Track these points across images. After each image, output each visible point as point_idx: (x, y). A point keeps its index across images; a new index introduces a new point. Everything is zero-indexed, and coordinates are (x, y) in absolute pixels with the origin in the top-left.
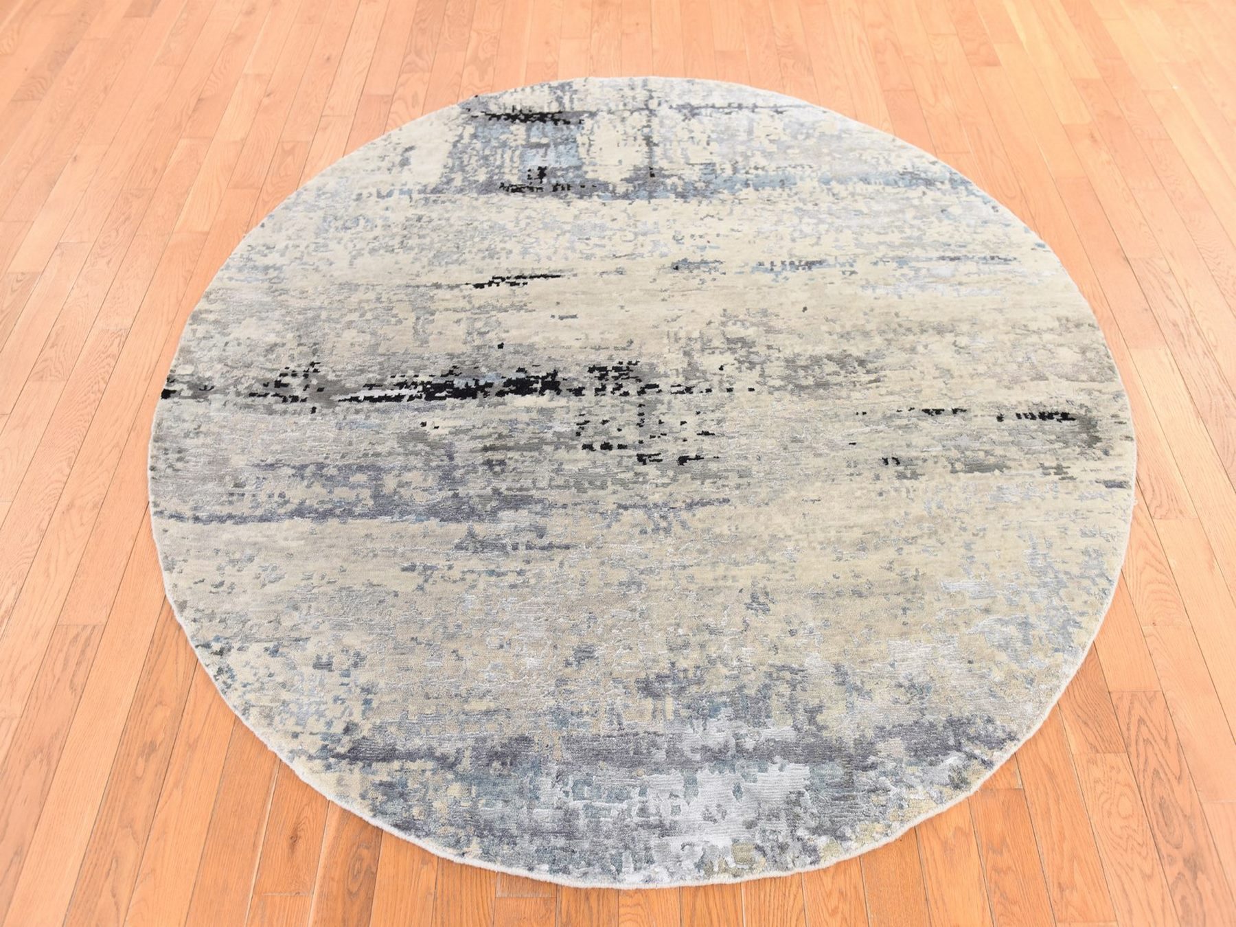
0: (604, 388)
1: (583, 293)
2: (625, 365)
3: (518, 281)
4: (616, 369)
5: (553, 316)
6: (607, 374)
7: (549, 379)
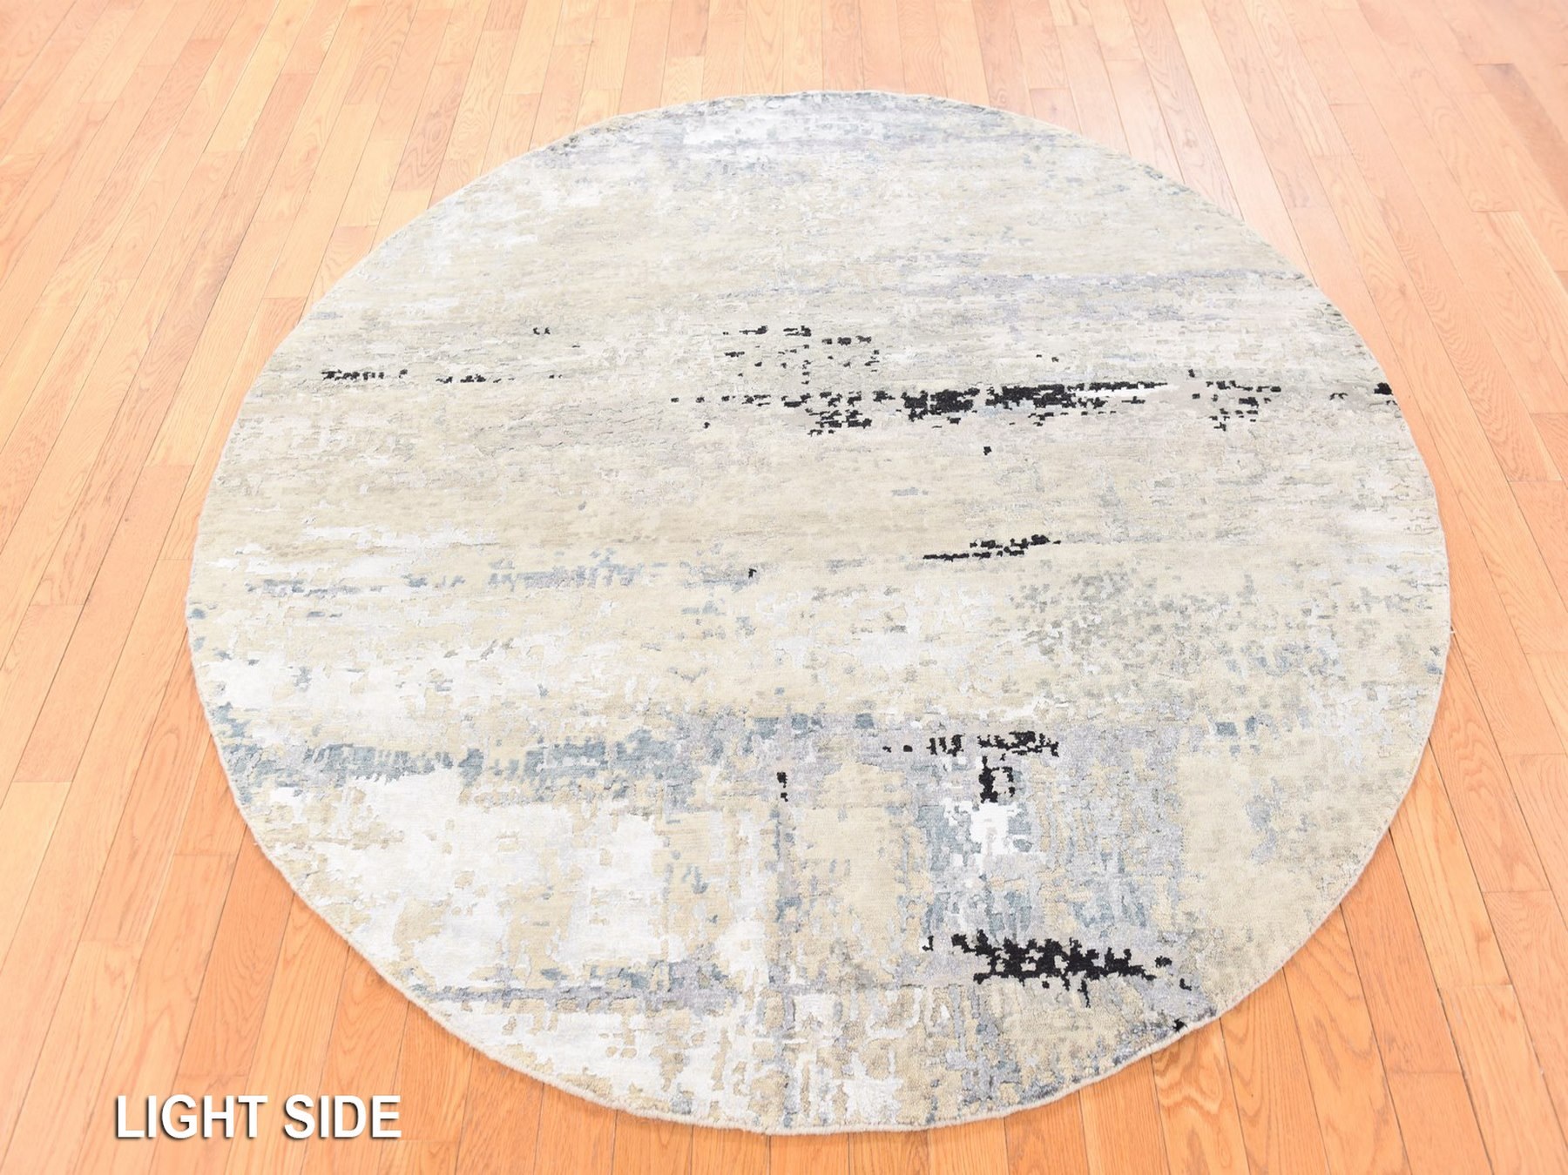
0: (851, 401)
1: (885, 529)
2: (826, 430)
3: (985, 549)
4: (838, 425)
5: (925, 493)
6: (848, 418)
7: (918, 411)
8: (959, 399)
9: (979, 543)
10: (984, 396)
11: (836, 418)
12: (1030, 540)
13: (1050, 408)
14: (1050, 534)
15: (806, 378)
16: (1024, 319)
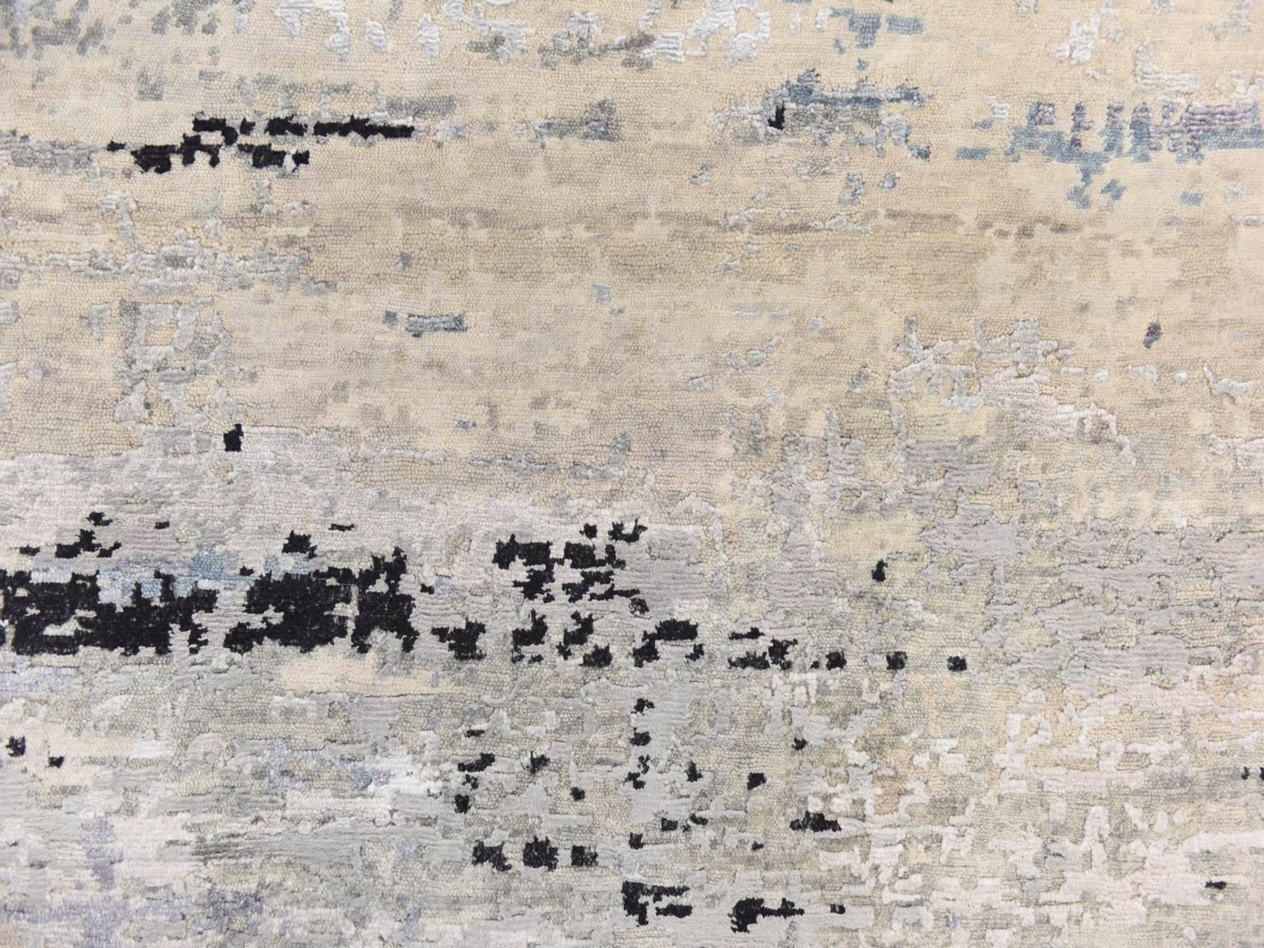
0: (537, 632)
1: (488, 219)
2: (600, 542)
3: (278, 144)
4: (578, 555)
5: (390, 317)
6: (548, 576)
7: (381, 586)
8: (276, 618)
9: (289, 162)
10: (216, 624)
11: (576, 576)
12: (176, 160)
13: (60, 573)
14: (128, 174)
15: (642, 723)
16: (73, 909)
